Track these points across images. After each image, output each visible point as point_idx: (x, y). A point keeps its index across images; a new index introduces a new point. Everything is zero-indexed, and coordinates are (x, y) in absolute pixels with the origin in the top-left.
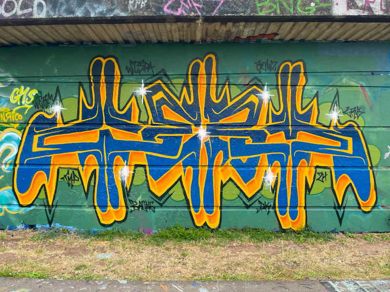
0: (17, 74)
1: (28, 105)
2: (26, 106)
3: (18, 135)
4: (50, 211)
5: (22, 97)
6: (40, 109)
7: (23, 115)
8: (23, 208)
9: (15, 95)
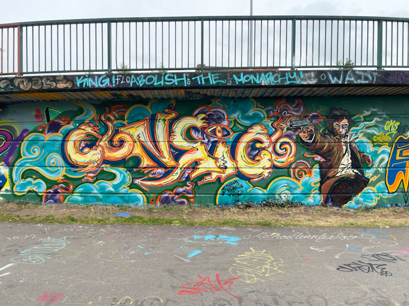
0: (389, 113)
1: (394, 131)
2: (393, 132)
3: (388, 150)
4: (406, 195)
5: (391, 127)
6: (401, 133)
7: (391, 137)
8: (391, 194)
9: (388, 125)
